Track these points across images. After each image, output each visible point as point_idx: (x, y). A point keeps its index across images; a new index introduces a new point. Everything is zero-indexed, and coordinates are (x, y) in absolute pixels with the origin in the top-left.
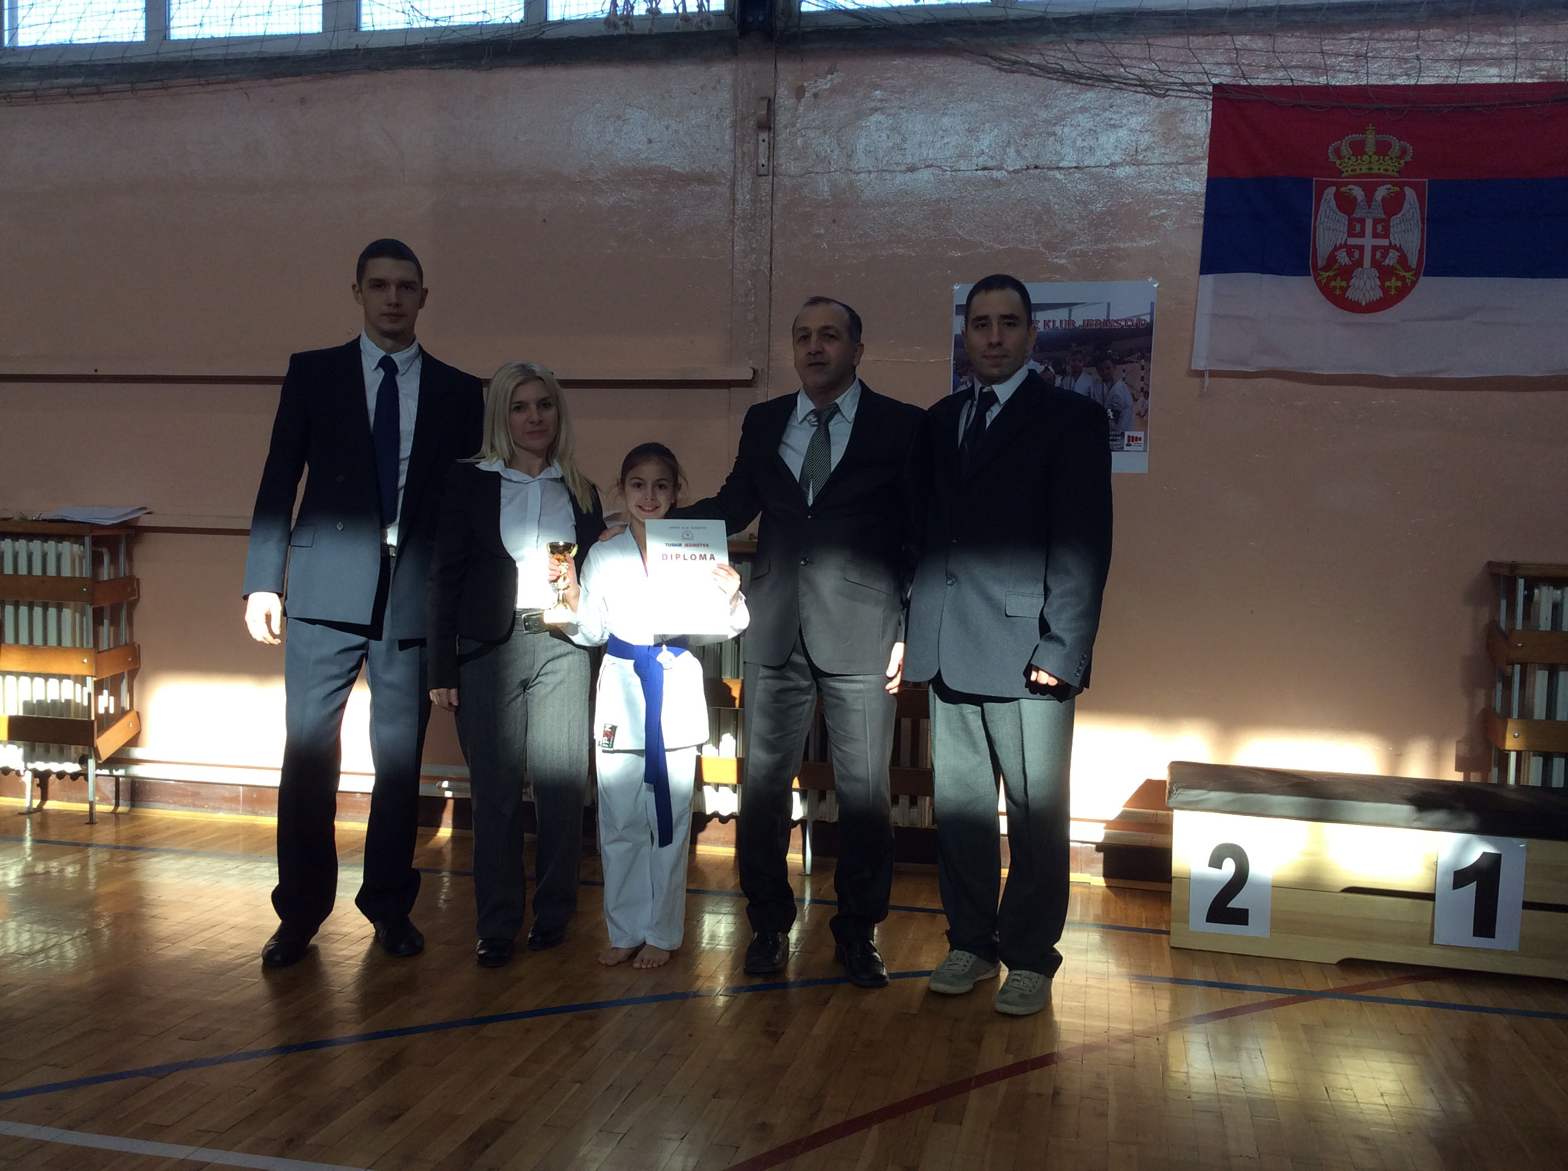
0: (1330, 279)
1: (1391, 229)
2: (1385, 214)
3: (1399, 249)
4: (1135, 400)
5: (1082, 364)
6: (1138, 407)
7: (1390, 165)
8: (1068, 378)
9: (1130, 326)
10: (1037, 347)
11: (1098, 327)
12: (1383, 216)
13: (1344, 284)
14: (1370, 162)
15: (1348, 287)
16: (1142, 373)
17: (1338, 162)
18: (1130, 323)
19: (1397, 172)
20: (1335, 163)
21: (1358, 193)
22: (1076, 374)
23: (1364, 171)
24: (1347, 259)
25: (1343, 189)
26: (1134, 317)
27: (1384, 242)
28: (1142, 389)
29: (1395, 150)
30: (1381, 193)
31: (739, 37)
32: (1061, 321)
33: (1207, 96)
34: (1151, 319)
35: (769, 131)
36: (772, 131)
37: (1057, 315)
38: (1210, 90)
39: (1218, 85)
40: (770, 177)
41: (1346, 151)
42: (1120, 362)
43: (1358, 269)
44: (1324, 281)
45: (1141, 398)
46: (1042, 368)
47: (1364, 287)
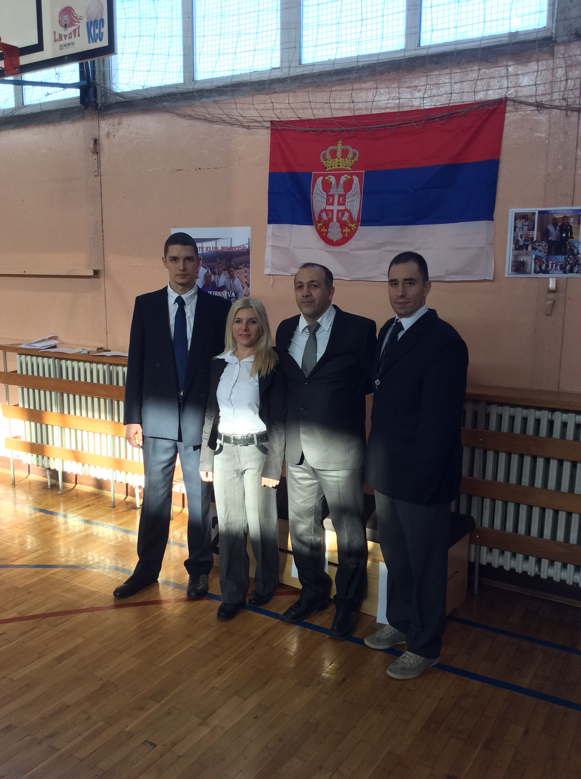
0: (321, 227)
1: (346, 200)
2: (344, 192)
3: (349, 211)
4: (243, 288)
5: (221, 269)
6: (244, 291)
7: (347, 163)
8: (217, 276)
10: (204, 260)
11: (228, 250)
12: (343, 193)
13: (326, 230)
14: (339, 162)
15: (328, 232)
16: (246, 274)
17: (325, 162)
18: (240, 249)
19: (351, 167)
20: (323, 163)
21: (333, 179)
22: (220, 274)
23: (336, 167)
24: (326, 216)
25: (326, 178)
26: (241, 245)
27: (342, 208)
28: (246, 282)
29: (350, 155)
30: (343, 179)
31: (85, 109)
32: (213, 247)
33: (268, 128)
34: (249, 247)
35: (97, 154)
36: (99, 154)
37: (211, 244)
38: (268, 124)
39: (272, 122)
40: (99, 176)
41: (328, 156)
42: (236, 268)
43: (332, 222)
44: (319, 228)
45: (246, 287)
46: (206, 271)
47: (335, 232)
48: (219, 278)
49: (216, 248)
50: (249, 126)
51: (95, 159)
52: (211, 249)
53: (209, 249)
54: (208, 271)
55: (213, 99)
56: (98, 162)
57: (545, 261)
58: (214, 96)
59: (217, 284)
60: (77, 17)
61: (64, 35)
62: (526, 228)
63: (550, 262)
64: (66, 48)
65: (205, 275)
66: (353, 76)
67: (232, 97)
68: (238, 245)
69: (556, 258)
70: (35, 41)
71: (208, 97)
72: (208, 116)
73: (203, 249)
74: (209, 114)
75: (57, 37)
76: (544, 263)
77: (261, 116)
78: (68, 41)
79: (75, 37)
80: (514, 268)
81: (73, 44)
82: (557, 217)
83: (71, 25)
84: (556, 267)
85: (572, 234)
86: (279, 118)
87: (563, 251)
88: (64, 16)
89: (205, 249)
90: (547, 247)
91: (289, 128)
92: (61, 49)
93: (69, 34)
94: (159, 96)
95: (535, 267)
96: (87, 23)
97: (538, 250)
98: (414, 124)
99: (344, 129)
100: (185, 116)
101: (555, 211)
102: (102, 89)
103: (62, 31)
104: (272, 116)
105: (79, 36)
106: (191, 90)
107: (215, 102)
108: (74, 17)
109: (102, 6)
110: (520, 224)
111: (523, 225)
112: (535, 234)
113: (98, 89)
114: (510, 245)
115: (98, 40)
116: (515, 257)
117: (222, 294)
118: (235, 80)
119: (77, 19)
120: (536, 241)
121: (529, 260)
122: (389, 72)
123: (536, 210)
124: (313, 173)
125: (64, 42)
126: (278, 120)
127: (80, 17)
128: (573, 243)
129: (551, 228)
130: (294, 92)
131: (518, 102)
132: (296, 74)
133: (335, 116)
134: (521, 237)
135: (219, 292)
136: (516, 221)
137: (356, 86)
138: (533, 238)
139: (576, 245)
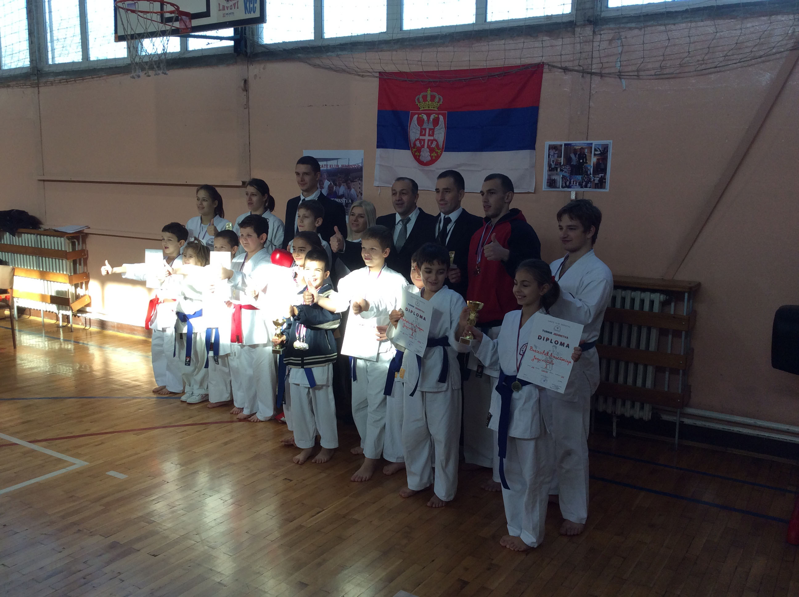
0: (415, 152)
1: (435, 132)
2: (433, 127)
3: (436, 141)
5: (341, 182)
7: (434, 105)
8: (338, 187)
9: (355, 168)
10: (328, 175)
11: (346, 167)
13: (419, 154)
14: (429, 105)
15: (420, 155)
16: (360, 186)
17: (419, 104)
18: (355, 166)
19: (438, 109)
20: (418, 104)
21: (425, 117)
22: (340, 186)
23: (427, 108)
24: (419, 144)
25: (420, 116)
26: (357, 164)
27: (431, 138)
28: (360, 192)
29: (437, 100)
30: (432, 117)
31: (237, 56)
33: (377, 77)
34: (362, 165)
35: (247, 91)
36: (247, 92)
37: (334, 163)
38: (378, 75)
39: (380, 73)
40: (248, 109)
41: (421, 100)
42: (353, 181)
43: (423, 149)
44: (414, 152)
45: (360, 196)
47: (425, 155)
49: (338, 165)
50: (363, 75)
51: (245, 95)
52: (334, 166)
53: (332, 167)
54: (331, 183)
55: (336, 54)
56: (247, 97)
57: (569, 180)
58: (337, 51)
59: (337, 193)
61: (227, 7)
62: (556, 155)
63: (572, 180)
64: (227, 16)
65: (329, 186)
66: (438, 41)
67: (350, 53)
68: (354, 164)
69: (576, 177)
71: (333, 52)
72: (332, 66)
74: (333, 65)
75: (221, 7)
76: (568, 181)
77: (372, 69)
78: (229, 11)
79: (235, 9)
80: (549, 184)
81: (233, 13)
82: (577, 148)
84: (576, 183)
85: (586, 160)
86: (384, 70)
87: (581, 172)
89: (329, 167)
90: (570, 169)
91: (392, 78)
92: (224, 17)
93: (230, 6)
94: (296, 49)
95: (562, 184)
97: (564, 172)
98: (480, 78)
99: (431, 80)
100: (315, 65)
101: (575, 144)
102: (251, 42)
103: (225, 3)
104: (379, 68)
105: (238, 8)
106: (321, 45)
107: (338, 56)
110: (552, 153)
111: (554, 153)
112: (562, 160)
113: (248, 42)
114: (546, 168)
115: (252, 12)
116: (549, 176)
117: (342, 200)
118: (353, 40)
120: (563, 165)
121: (558, 178)
122: (464, 40)
123: (563, 143)
124: (411, 112)
125: (226, 11)
126: (384, 71)
128: (587, 167)
129: (572, 156)
130: (396, 51)
131: (552, 66)
132: (398, 38)
133: (424, 70)
134: (553, 162)
135: (339, 199)
136: (550, 151)
137: (440, 49)
138: (561, 162)
139: (589, 168)
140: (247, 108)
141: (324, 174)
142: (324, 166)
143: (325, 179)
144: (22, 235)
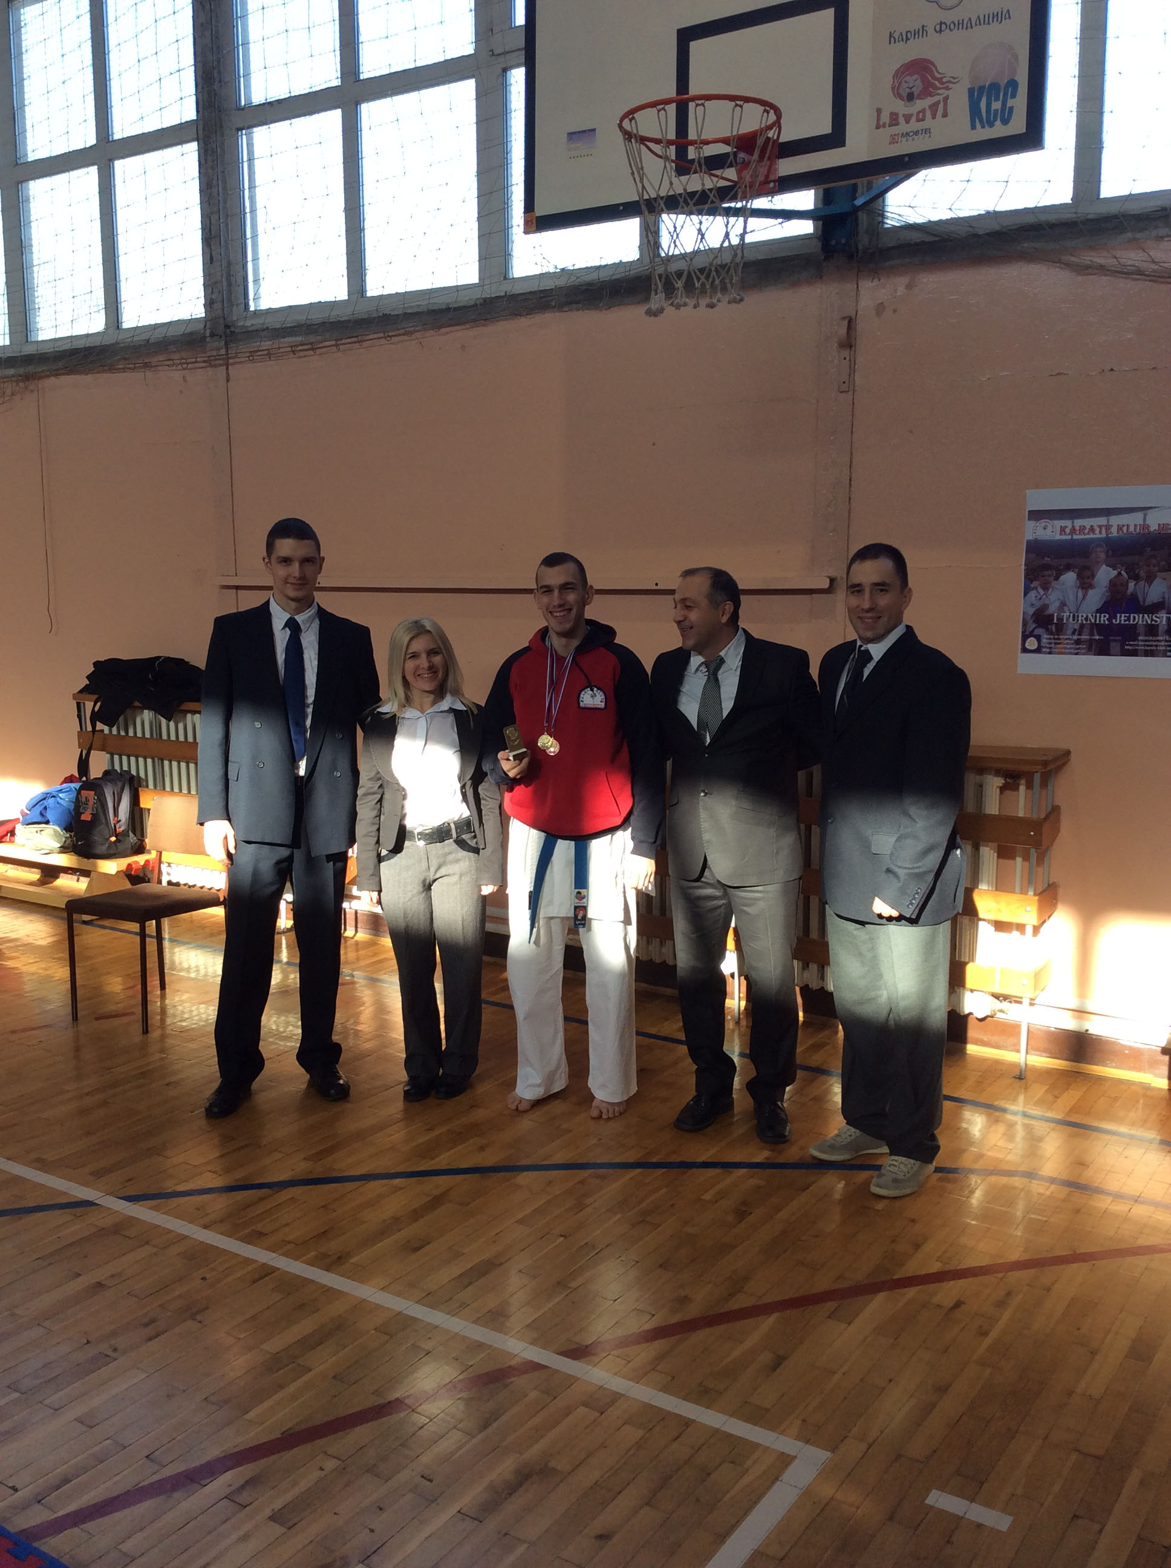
5: (1156, 568)
8: (1142, 583)
10: (1110, 553)
22: (1150, 579)
31: (824, 260)
32: (1135, 525)
35: (850, 349)
36: (853, 348)
37: (1132, 521)
40: (851, 392)
46: (1115, 573)
48: (1147, 587)
49: (1145, 526)
51: (845, 359)
52: (1132, 529)
53: (1125, 529)
54: (1120, 574)
55: (1154, 233)
56: (850, 364)
58: (1156, 227)
59: (1141, 599)
60: (942, 78)
61: (904, 115)
64: (907, 140)
65: (1110, 581)
70: (824, 126)
71: (1140, 230)
73: (1110, 529)
75: (885, 118)
78: (914, 126)
79: (934, 118)
81: (927, 131)
83: (926, 92)
88: (908, 78)
89: (1114, 530)
92: (893, 140)
93: (919, 112)
96: (971, 91)
103: (900, 107)
105: (945, 115)
106: (1090, 217)
108: (935, 78)
109: (1016, 57)
115: (998, 123)
117: (1155, 618)
119: (942, 83)
125: (903, 127)
127: (951, 79)
135: (1146, 615)
140: (848, 391)
141: (1099, 549)
142: (1097, 531)
143: (1098, 562)
144: (186, 717)
